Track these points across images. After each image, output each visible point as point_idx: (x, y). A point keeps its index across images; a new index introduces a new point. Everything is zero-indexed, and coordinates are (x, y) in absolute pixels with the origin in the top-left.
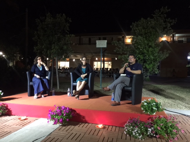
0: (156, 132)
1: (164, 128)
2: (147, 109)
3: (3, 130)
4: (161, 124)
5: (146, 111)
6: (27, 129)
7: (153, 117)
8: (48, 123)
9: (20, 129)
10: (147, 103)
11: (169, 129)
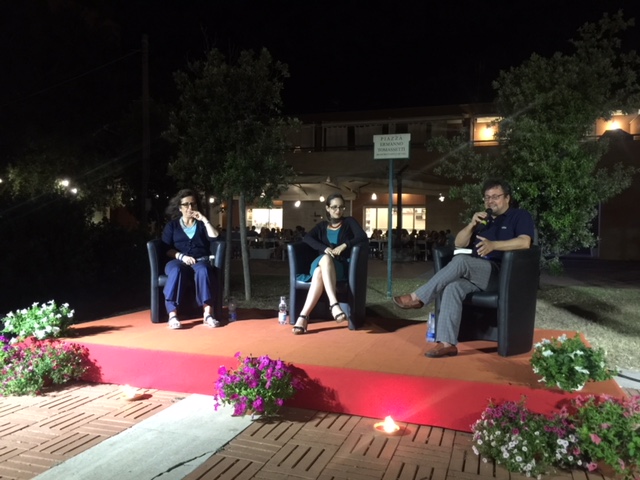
0: (586, 451)
1: (616, 439)
2: (554, 373)
3: (75, 432)
4: (605, 425)
5: (550, 377)
6: (150, 430)
7: (574, 401)
8: (216, 409)
9: (129, 430)
10: (553, 350)
11: (631, 440)
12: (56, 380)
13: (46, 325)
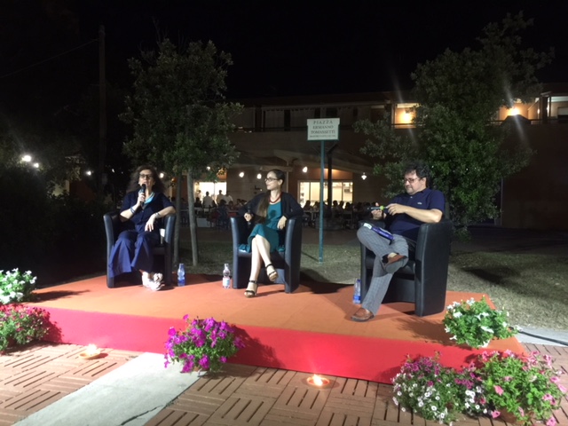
0: (491, 401)
1: (516, 390)
2: (463, 332)
3: (37, 389)
4: (507, 378)
5: (461, 336)
6: (106, 386)
7: (481, 356)
8: (166, 366)
9: (87, 386)
10: (463, 313)
11: (529, 391)
12: (19, 341)
13: (10, 290)
